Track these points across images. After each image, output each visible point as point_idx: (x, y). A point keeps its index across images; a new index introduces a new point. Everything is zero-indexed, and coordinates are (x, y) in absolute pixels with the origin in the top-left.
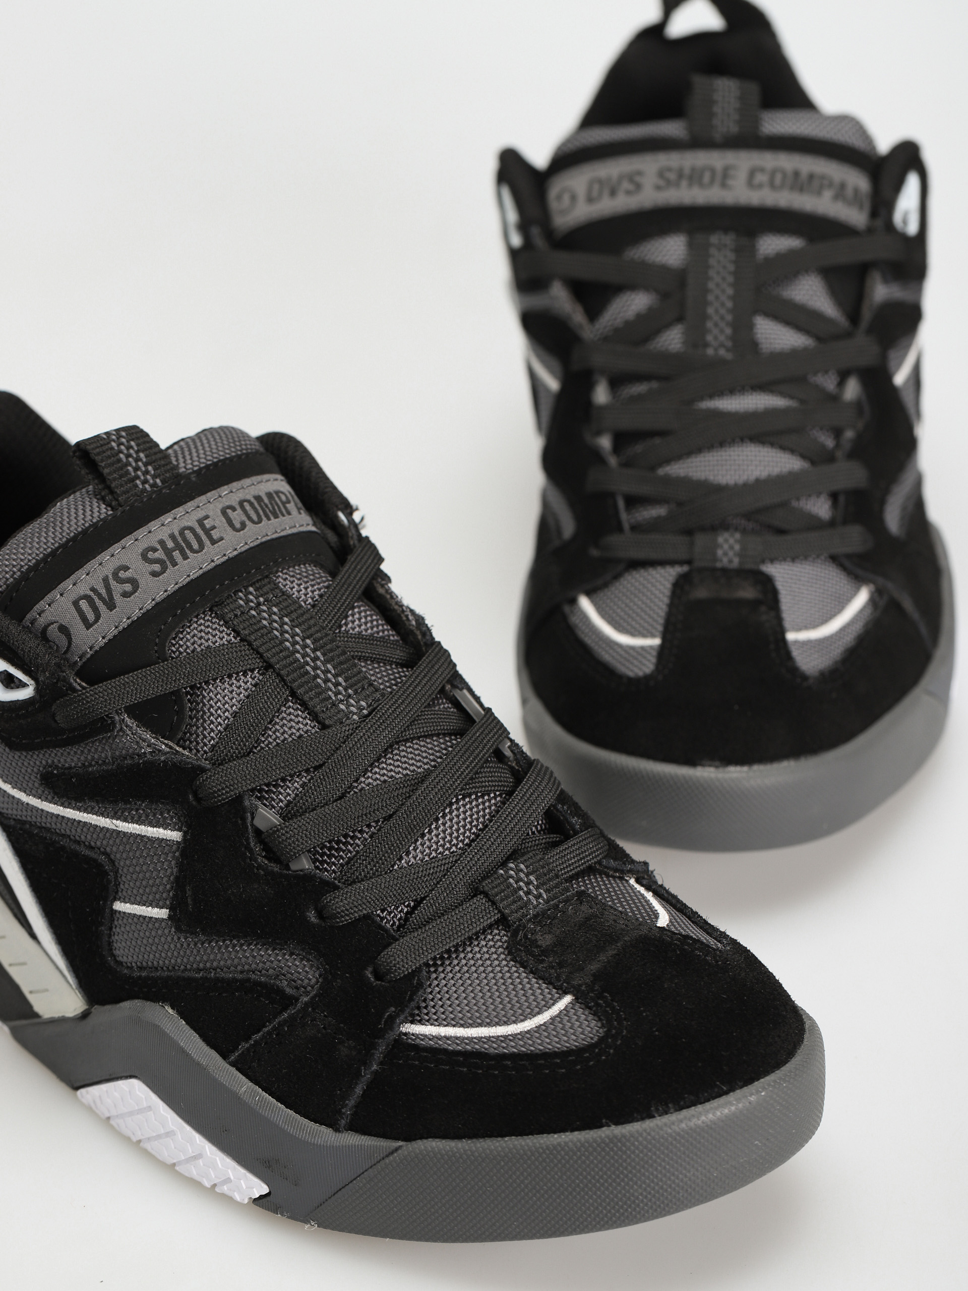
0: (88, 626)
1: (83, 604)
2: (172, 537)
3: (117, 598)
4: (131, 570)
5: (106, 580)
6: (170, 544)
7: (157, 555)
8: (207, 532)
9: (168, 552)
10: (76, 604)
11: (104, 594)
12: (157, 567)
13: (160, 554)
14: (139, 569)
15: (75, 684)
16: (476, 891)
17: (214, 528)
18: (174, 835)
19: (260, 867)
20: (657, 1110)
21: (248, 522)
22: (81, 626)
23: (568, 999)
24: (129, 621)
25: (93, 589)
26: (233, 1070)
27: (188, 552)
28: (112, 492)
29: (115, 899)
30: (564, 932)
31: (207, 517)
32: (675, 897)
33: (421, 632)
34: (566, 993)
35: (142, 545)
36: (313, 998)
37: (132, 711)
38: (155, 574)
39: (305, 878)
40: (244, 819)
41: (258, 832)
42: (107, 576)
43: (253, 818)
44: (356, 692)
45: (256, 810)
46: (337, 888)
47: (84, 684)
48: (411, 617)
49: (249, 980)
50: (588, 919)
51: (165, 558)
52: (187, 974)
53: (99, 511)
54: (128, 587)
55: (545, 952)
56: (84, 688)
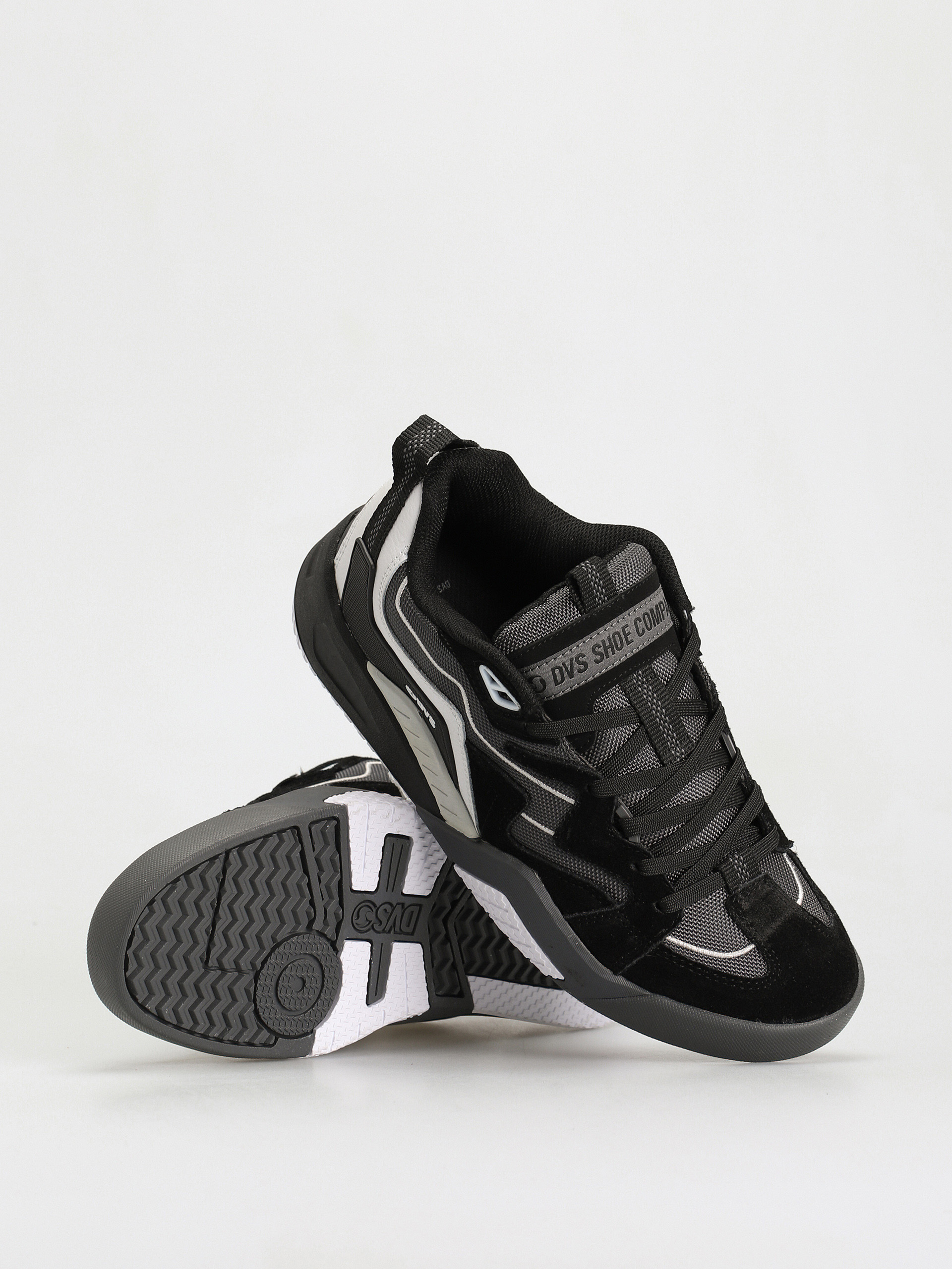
0: (557, 683)
1: (557, 671)
2: (609, 638)
3: (575, 671)
4: (585, 657)
5: (571, 660)
6: (607, 644)
7: (600, 650)
8: (626, 636)
9: (606, 649)
10: (553, 670)
11: (569, 667)
12: (598, 657)
13: (601, 650)
14: (590, 657)
15: (544, 718)
16: (715, 870)
17: (629, 633)
18: (572, 801)
19: (612, 833)
20: (785, 1020)
21: (646, 630)
22: (553, 683)
23: (753, 946)
24: (578, 686)
25: (563, 664)
26: (566, 923)
27: (615, 649)
28: (582, 603)
29: (524, 812)
30: (755, 901)
31: (627, 626)
32: (804, 869)
33: (713, 695)
34: (753, 942)
35: (594, 643)
36: (622, 907)
37: (569, 738)
38: (597, 662)
39: (635, 847)
40: (612, 808)
41: (616, 816)
42: (573, 658)
43: (616, 809)
44: (680, 742)
45: (619, 806)
46: (650, 857)
47: (549, 719)
48: (709, 684)
49: (589, 884)
50: (767, 894)
51: (603, 652)
52: (554, 865)
53: (574, 615)
54: (582, 667)
55: (745, 914)
56: (549, 721)
